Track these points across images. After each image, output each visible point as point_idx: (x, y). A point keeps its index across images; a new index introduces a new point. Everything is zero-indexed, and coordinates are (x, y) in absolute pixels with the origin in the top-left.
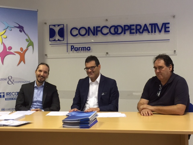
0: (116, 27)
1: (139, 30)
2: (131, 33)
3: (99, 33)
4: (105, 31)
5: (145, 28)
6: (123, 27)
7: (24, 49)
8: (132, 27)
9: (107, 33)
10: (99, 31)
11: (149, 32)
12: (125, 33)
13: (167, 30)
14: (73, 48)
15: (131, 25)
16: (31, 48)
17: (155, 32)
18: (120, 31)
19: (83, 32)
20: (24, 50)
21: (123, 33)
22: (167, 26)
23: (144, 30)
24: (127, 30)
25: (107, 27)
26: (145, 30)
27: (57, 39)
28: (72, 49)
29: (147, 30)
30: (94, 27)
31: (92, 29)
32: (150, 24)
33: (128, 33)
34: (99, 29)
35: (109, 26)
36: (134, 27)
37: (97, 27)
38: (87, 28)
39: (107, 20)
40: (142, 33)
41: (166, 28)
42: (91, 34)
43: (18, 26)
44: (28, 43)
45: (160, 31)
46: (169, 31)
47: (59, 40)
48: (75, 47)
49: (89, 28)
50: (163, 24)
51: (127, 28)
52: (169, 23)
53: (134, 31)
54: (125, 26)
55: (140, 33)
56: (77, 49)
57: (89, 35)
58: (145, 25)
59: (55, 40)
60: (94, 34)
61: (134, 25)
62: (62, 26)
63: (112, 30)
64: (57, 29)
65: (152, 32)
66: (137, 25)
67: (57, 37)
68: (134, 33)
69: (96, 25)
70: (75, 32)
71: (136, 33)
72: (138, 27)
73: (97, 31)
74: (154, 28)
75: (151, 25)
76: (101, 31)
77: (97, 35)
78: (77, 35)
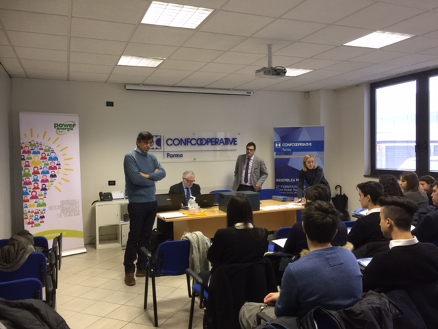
0: (201, 140)
1: (217, 142)
2: (212, 144)
3: (189, 144)
4: (193, 142)
6: (206, 139)
9: (195, 144)
11: (224, 144)
13: (235, 143)
14: (168, 155)
15: (212, 139)
17: (228, 144)
18: (204, 142)
19: (176, 142)
21: (207, 144)
22: (235, 140)
24: (209, 142)
29: (223, 142)
31: (184, 140)
32: (225, 139)
33: (210, 144)
34: (189, 140)
35: (196, 138)
37: (187, 139)
39: (195, 134)
40: (220, 144)
42: (183, 144)
45: (231, 144)
46: (237, 144)
47: (156, 148)
48: (170, 154)
49: (181, 139)
50: (233, 139)
52: (236, 138)
54: (208, 139)
55: (218, 144)
56: (172, 156)
57: (181, 145)
58: (222, 139)
59: (153, 148)
60: (185, 145)
61: (214, 139)
62: (159, 137)
63: (199, 142)
64: (155, 139)
65: (226, 144)
66: (216, 139)
68: (214, 144)
69: (187, 137)
70: (170, 142)
71: (216, 144)
73: (188, 142)
74: (227, 141)
77: (187, 145)
78: (172, 144)
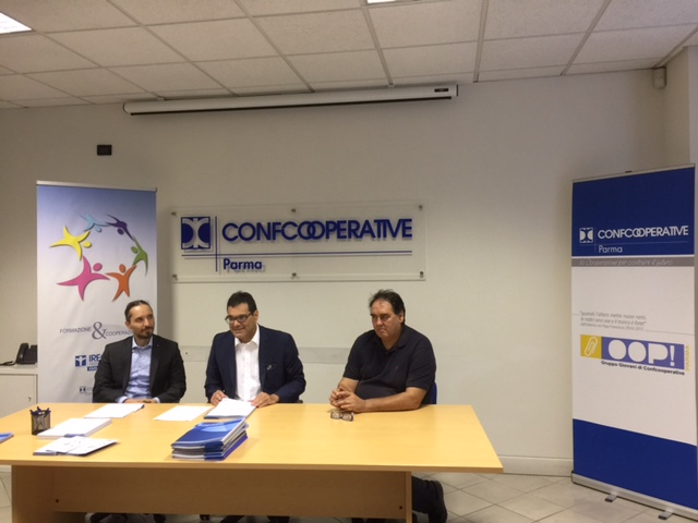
0: (311, 225)
1: (354, 231)
2: (339, 237)
3: (279, 237)
4: (291, 231)
5: (367, 229)
6: (324, 224)
7: (128, 267)
8: (342, 226)
9: (294, 237)
10: (279, 231)
11: (373, 236)
12: (328, 237)
13: (407, 232)
14: (227, 263)
15: (340, 222)
16: (141, 264)
17: (385, 236)
18: (319, 231)
19: (248, 232)
20: (127, 269)
21: (325, 236)
22: (407, 225)
23: (364, 232)
24: (332, 230)
25: (295, 225)
26: (367, 232)
27: (195, 246)
28: (225, 265)
29: (371, 232)
30: (269, 224)
31: (266, 227)
32: (375, 221)
33: (333, 236)
34: (279, 228)
35: (298, 222)
36: (346, 226)
37: (275, 224)
38: (255, 225)
39: (294, 211)
40: (361, 236)
41: (405, 229)
42: (263, 236)
43: (115, 222)
44: (135, 255)
45: (394, 235)
46: (411, 236)
47: (200, 247)
48: (232, 261)
49: (259, 225)
50: (400, 220)
51: (331, 227)
52: (410, 220)
53: (346, 233)
54: (328, 223)
55: (357, 236)
57: (258, 239)
58: (367, 222)
59: (192, 247)
61: (345, 222)
62: (206, 221)
63: (304, 231)
64: (196, 226)
65: (379, 236)
66: (351, 222)
67: (197, 242)
68: (345, 237)
69: (273, 219)
70: (232, 233)
71: (350, 237)
72: (354, 226)
74: (383, 228)
75: (378, 222)
76: (283, 232)
77: (274, 239)
78: (236, 238)
